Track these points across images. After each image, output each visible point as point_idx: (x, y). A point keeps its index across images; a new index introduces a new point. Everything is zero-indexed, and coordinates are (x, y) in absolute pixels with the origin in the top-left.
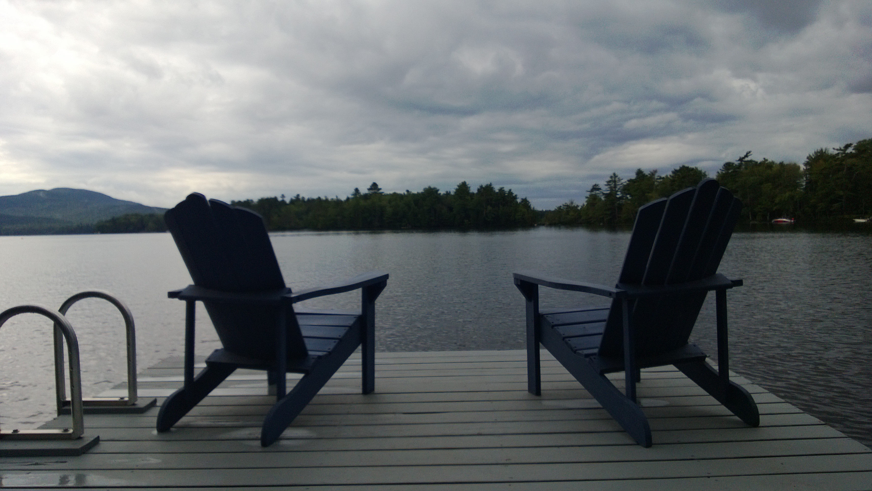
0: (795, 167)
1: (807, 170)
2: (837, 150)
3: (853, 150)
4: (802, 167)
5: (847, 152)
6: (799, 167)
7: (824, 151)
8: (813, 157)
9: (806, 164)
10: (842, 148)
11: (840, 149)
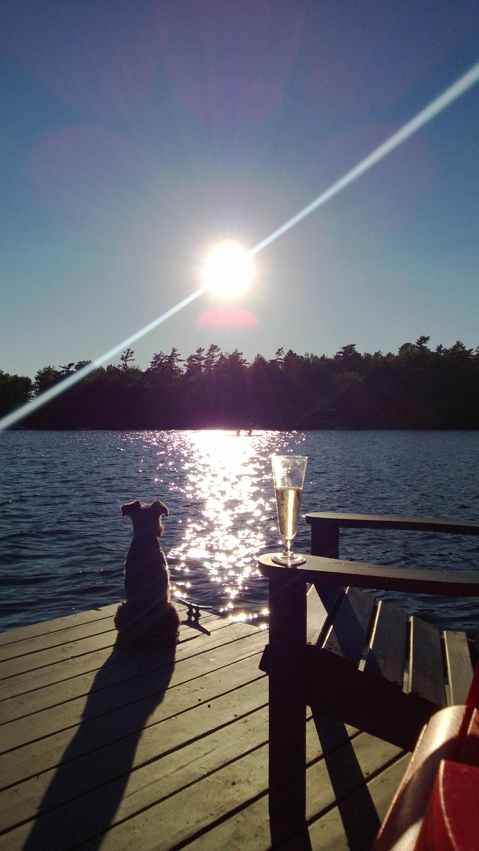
0: (27, 381)
1: (37, 383)
2: (63, 367)
3: (75, 368)
4: (34, 381)
5: (70, 370)
6: (30, 381)
7: (51, 368)
8: (43, 372)
9: (36, 378)
10: (67, 367)
11: (65, 368)
